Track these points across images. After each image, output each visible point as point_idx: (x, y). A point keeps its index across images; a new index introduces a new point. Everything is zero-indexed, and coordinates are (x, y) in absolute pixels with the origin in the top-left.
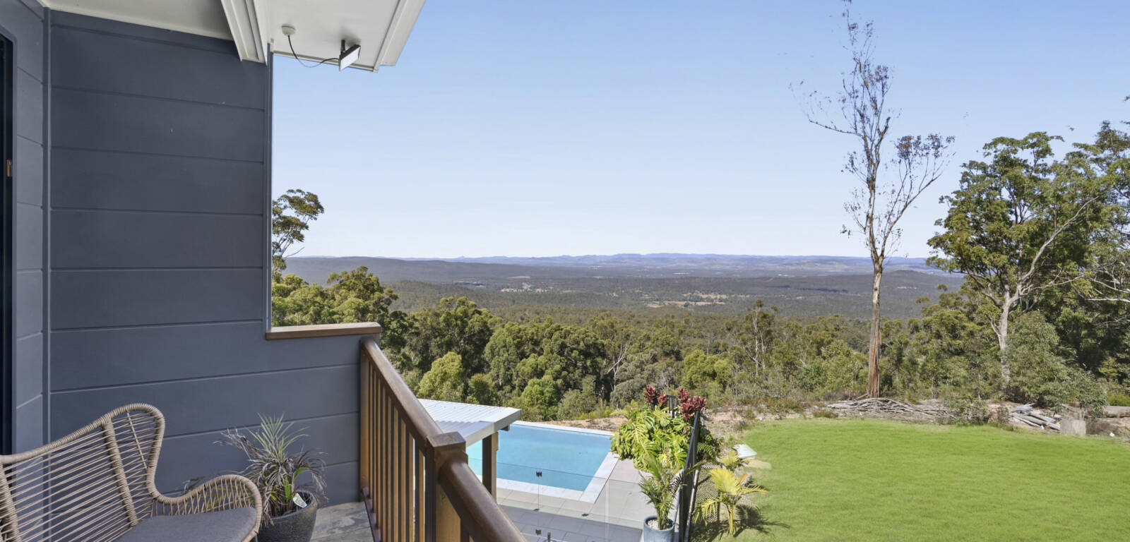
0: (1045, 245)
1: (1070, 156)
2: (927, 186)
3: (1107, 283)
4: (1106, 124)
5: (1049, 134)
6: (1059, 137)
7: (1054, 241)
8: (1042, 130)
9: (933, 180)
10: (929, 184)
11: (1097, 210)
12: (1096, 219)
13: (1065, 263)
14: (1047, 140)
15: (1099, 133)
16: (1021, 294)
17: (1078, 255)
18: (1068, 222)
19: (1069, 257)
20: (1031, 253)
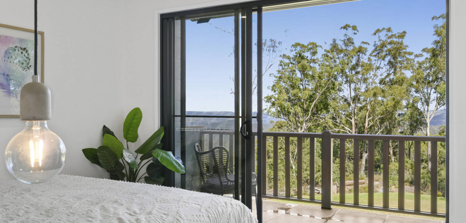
0: (314, 102)
1: (323, 56)
2: (269, 68)
3: (335, 122)
4: (334, 40)
5: (317, 44)
6: (320, 46)
7: (318, 100)
8: (314, 42)
9: (272, 65)
10: (270, 67)
11: (334, 85)
12: (333, 89)
13: (322, 111)
14: (317, 47)
15: (331, 45)
16: (305, 128)
17: (326, 107)
18: (323, 90)
19: (323, 108)
20: (310, 106)
